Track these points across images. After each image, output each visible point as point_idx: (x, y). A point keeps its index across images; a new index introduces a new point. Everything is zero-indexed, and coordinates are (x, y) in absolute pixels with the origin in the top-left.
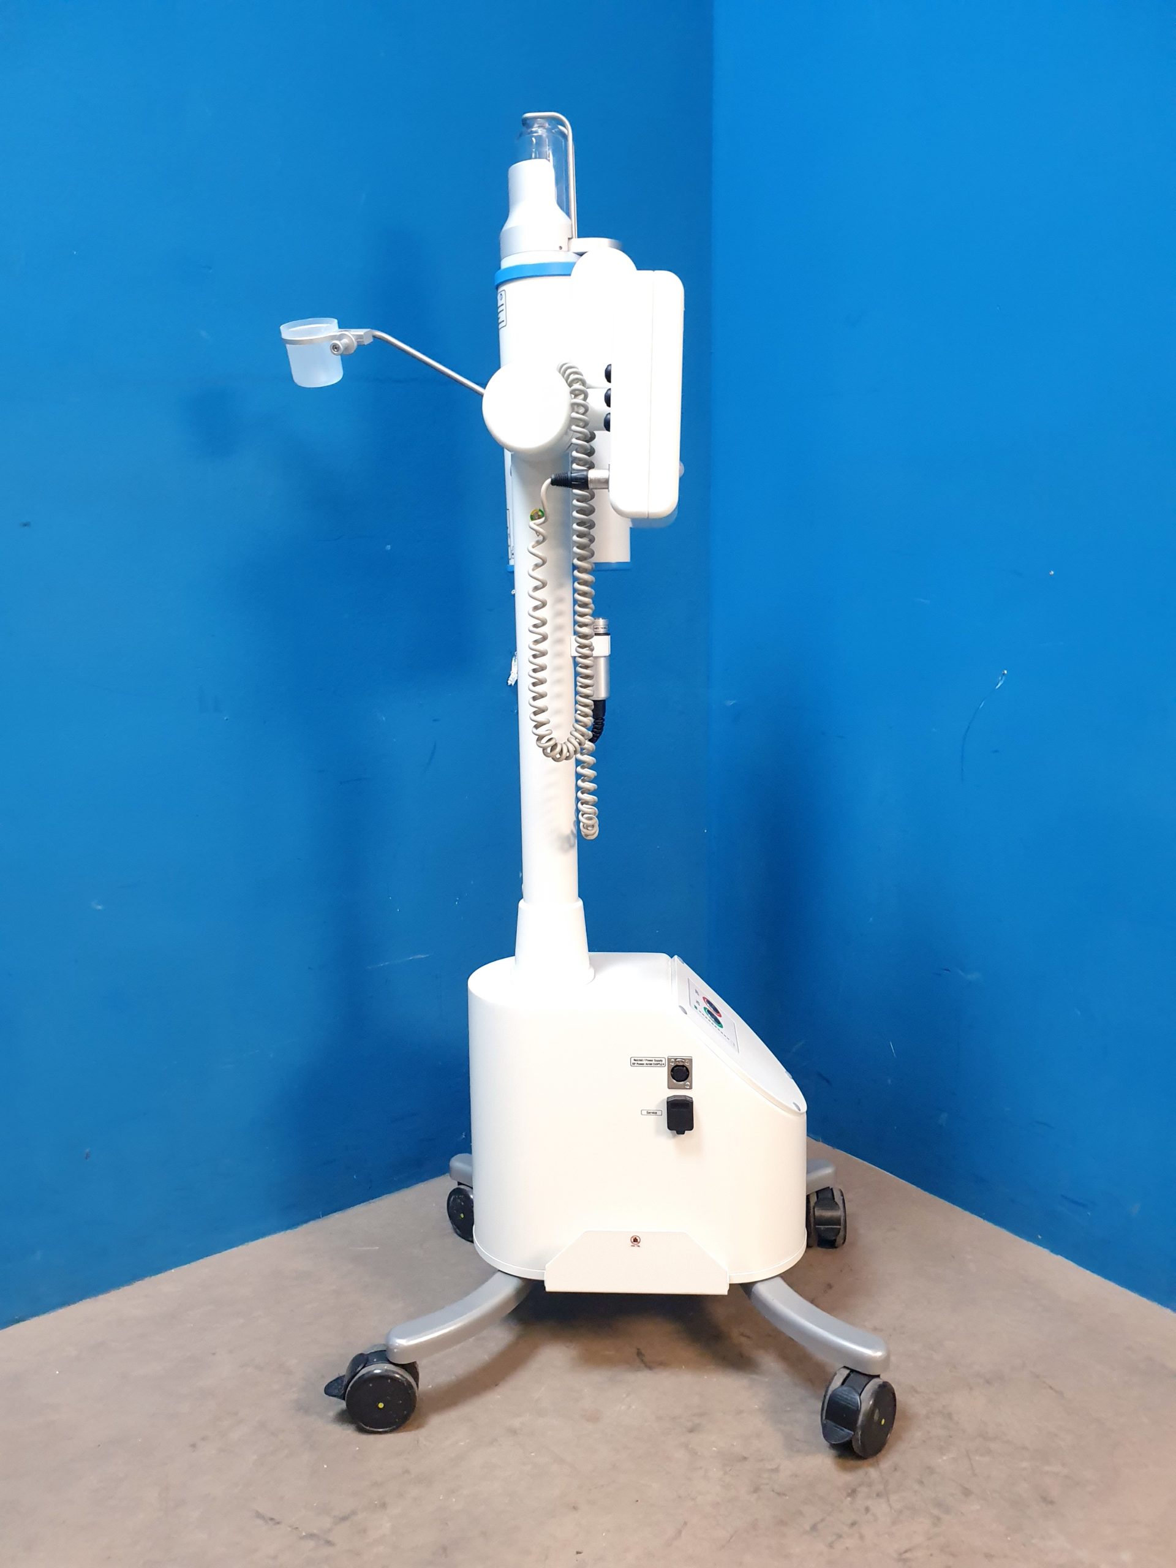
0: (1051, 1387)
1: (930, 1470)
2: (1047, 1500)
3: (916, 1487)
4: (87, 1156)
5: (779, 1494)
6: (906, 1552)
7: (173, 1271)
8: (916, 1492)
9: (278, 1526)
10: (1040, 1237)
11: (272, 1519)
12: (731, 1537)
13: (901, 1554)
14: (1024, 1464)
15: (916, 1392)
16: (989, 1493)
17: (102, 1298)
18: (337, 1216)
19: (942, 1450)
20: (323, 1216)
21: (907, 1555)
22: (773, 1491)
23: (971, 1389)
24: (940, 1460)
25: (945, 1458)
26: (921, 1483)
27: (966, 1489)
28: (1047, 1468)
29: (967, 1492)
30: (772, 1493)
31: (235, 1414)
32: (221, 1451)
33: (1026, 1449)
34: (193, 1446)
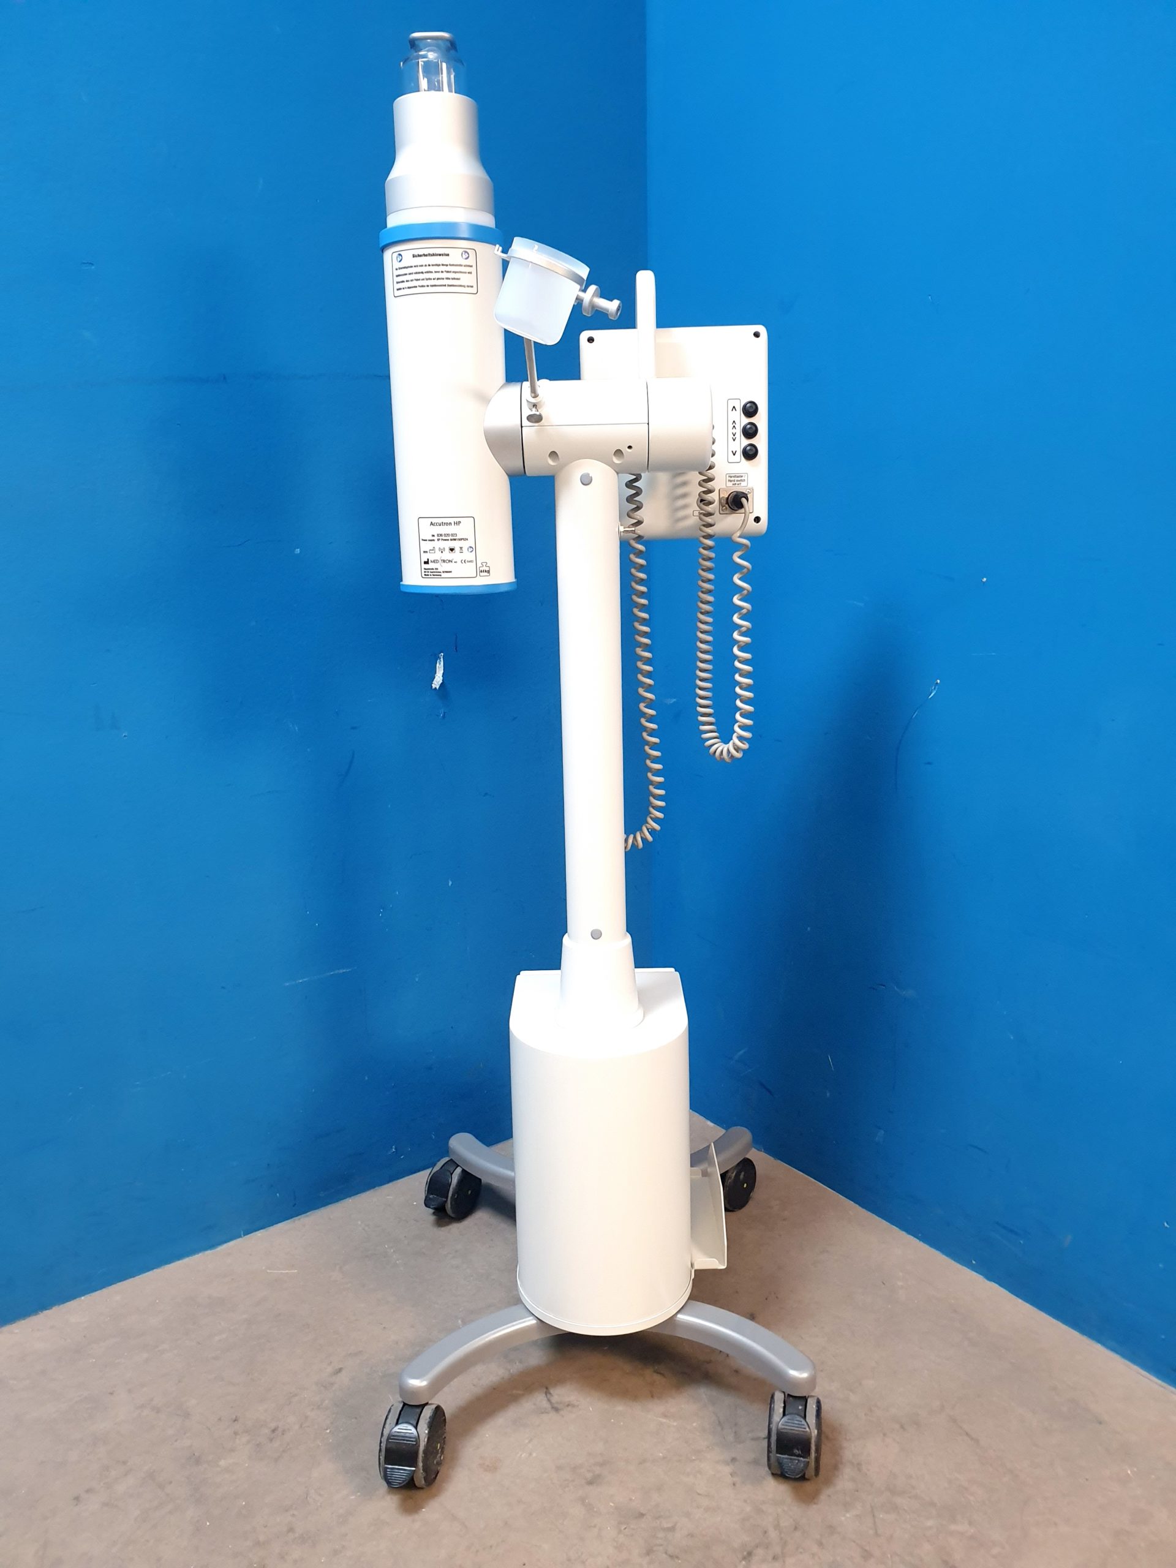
0: (967, 1434)
1: (831, 1529)
3: (815, 1549)
5: (671, 1557)
7: (83, 1298)
8: (813, 1555)
10: (974, 1262)
14: (930, 1523)
16: (889, 1555)
18: (259, 1234)
19: (847, 1506)
20: (244, 1236)
22: (666, 1553)
23: (885, 1435)
24: (843, 1518)
25: (848, 1515)
26: (820, 1544)
27: (866, 1550)
28: (953, 1527)
29: (867, 1556)
30: (664, 1555)
31: (124, 1463)
32: (105, 1504)
33: (932, 1504)
34: (77, 1499)
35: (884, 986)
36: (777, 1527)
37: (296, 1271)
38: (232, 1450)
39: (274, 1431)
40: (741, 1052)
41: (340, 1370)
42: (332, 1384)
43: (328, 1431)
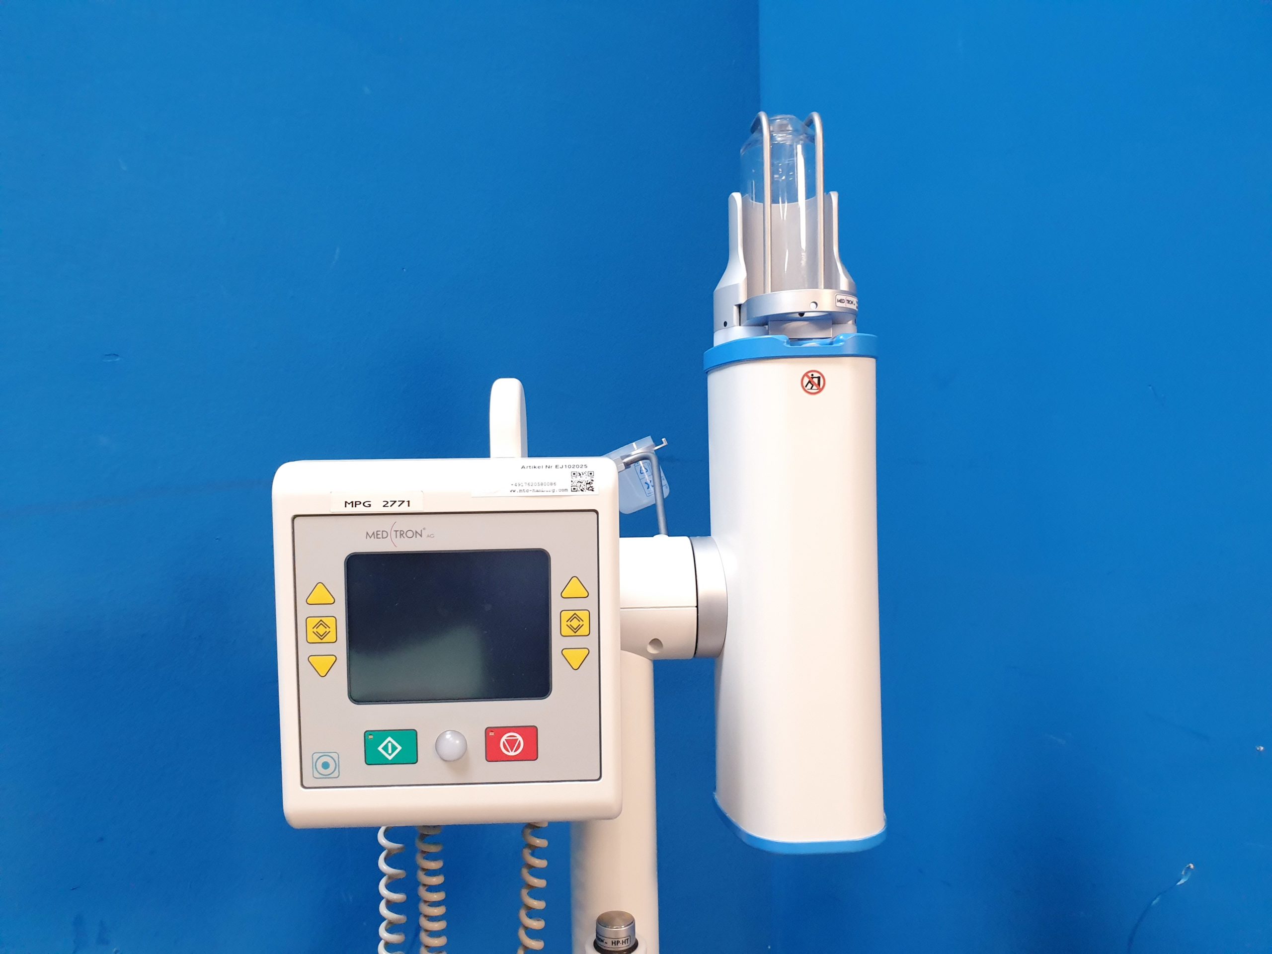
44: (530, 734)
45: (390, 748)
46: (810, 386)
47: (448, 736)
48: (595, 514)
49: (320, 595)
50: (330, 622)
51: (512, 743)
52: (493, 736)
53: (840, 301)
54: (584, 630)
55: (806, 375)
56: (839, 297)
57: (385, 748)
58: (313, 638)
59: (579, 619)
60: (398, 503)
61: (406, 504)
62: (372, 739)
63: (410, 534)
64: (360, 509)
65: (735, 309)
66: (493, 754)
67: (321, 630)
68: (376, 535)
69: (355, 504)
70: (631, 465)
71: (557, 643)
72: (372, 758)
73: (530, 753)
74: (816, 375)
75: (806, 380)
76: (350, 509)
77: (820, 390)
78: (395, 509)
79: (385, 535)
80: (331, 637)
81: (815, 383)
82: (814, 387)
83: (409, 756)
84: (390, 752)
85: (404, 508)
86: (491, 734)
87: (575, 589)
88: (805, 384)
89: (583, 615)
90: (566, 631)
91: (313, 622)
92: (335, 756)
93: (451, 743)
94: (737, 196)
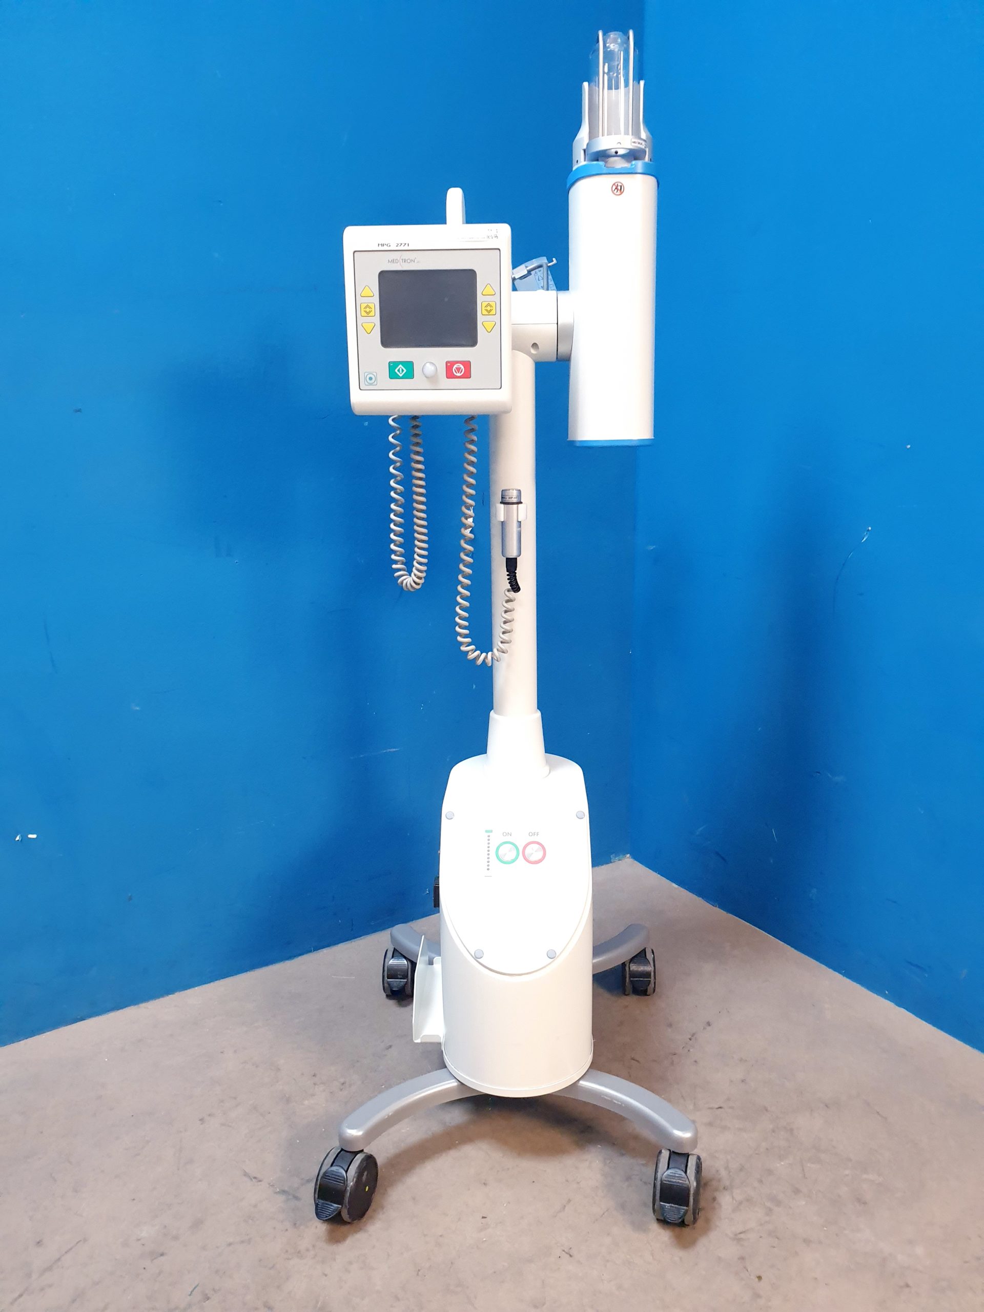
0: (878, 1113)
1: (770, 1172)
2: (861, 1201)
3: (756, 1184)
4: (130, 899)
6: (741, 1233)
7: (196, 988)
8: (755, 1188)
9: (260, 1183)
10: (887, 992)
11: (255, 1178)
12: (603, 1214)
13: (736, 1235)
14: (847, 1172)
15: (767, 1110)
16: (814, 1192)
17: (143, 1005)
18: (325, 951)
19: (781, 1157)
20: (314, 951)
21: (742, 1236)
23: (812, 1111)
24: (778, 1165)
25: (782, 1163)
26: (761, 1181)
27: (796, 1188)
29: (797, 1191)
31: (235, 1098)
32: (223, 1125)
33: (850, 1160)
34: (202, 1120)
35: (819, 773)
36: (727, 1168)
37: (354, 977)
38: (313, 1095)
39: (343, 1084)
40: (701, 829)
41: (390, 1047)
42: (385, 1055)
43: (383, 1087)
44: (467, 365)
45: (401, 370)
46: (616, 190)
47: (428, 365)
48: (498, 251)
49: (367, 292)
50: (372, 306)
51: (458, 369)
52: (449, 366)
53: (634, 142)
54: (493, 312)
55: (614, 184)
56: (634, 140)
57: (399, 371)
58: (364, 314)
59: (491, 306)
60: (403, 245)
61: (407, 245)
62: (392, 366)
63: (409, 261)
64: (385, 248)
65: (582, 152)
66: (450, 375)
67: (368, 310)
68: (393, 261)
69: (383, 245)
70: (533, 272)
71: (480, 319)
72: (393, 375)
73: (467, 375)
74: (619, 184)
75: (614, 187)
76: (381, 248)
77: (621, 193)
78: (402, 248)
79: (397, 261)
80: (372, 314)
81: (619, 189)
82: (619, 191)
83: (410, 375)
84: (401, 372)
85: (406, 248)
86: (449, 364)
87: (489, 290)
88: (613, 189)
89: (493, 304)
90: (485, 312)
91: (364, 306)
92: (375, 374)
93: (429, 369)
94: (586, 84)
